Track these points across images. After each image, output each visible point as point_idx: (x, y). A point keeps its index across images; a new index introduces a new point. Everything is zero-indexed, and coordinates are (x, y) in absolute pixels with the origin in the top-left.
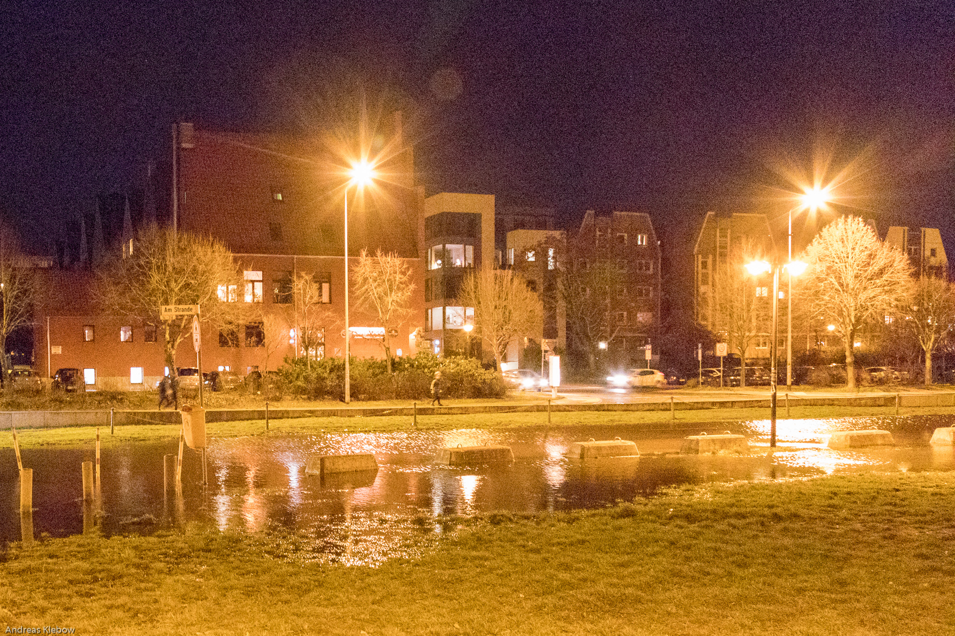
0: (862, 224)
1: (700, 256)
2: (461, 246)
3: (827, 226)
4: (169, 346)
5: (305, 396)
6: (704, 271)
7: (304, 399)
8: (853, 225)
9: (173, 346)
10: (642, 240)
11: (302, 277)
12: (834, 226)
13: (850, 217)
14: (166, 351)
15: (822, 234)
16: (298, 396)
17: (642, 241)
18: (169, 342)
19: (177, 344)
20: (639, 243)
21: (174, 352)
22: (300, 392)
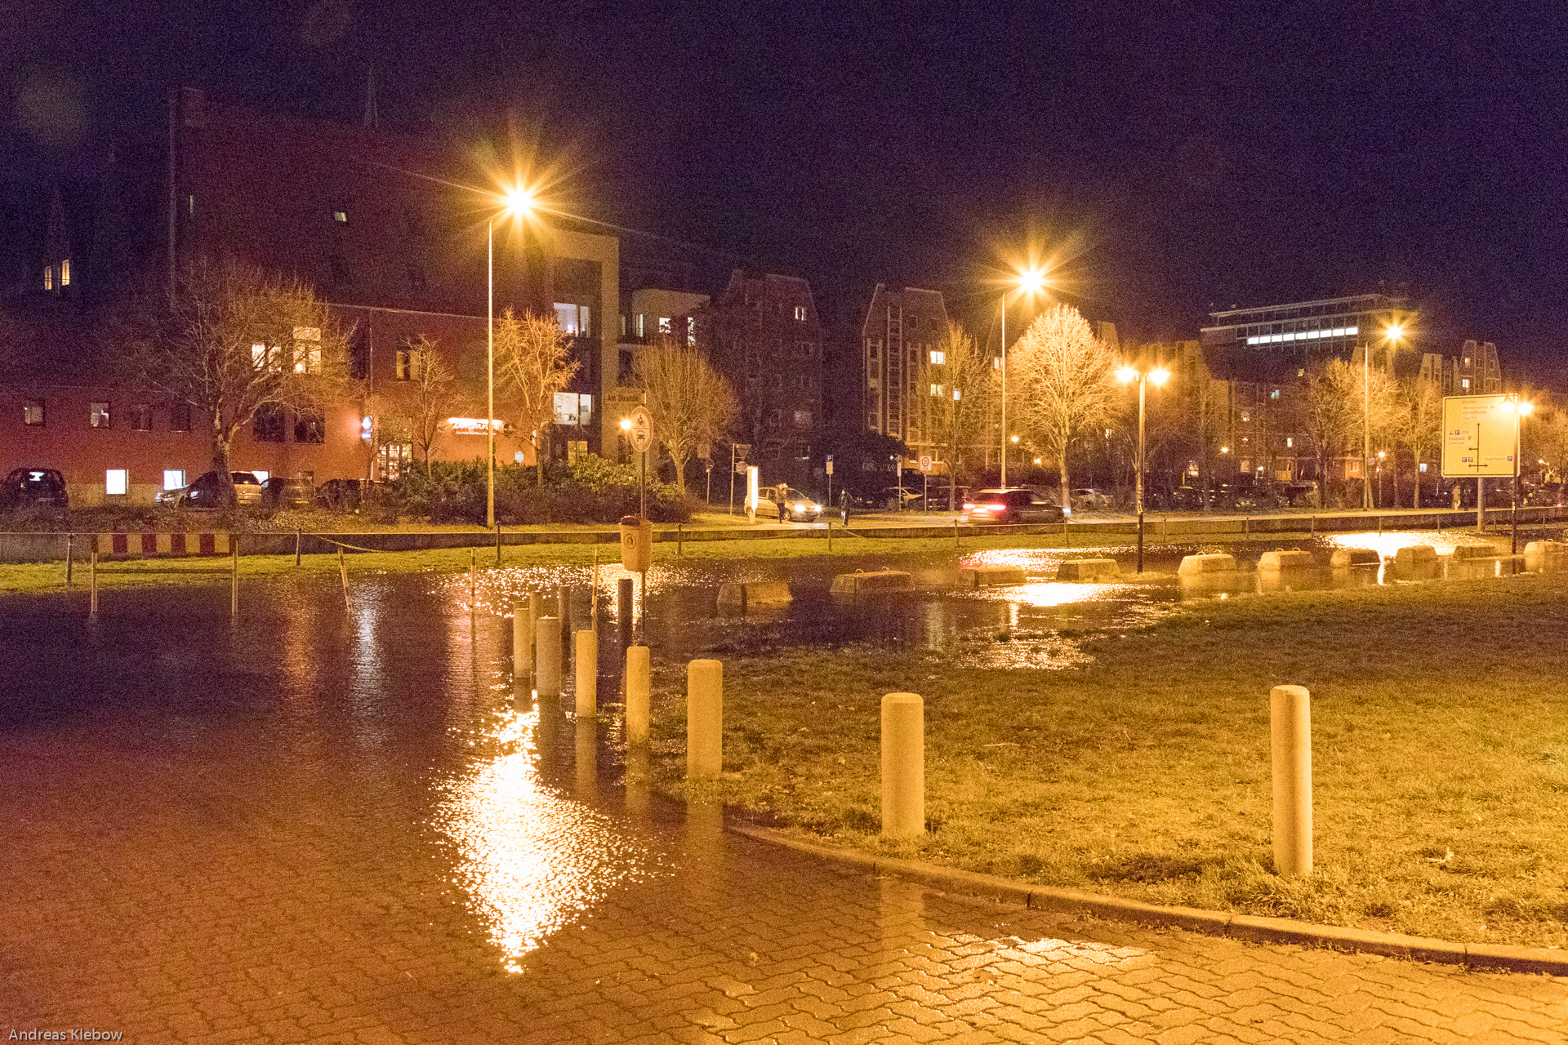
0: (1078, 317)
1: (869, 340)
2: (573, 307)
3: (1041, 316)
4: (220, 437)
5: (428, 518)
6: (874, 360)
7: (429, 522)
8: (1069, 317)
9: (226, 438)
10: (799, 314)
11: (419, 342)
12: (1048, 317)
13: (1066, 306)
14: (215, 444)
15: (1035, 324)
16: (420, 518)
17: (800, 316)
18: (220, 432)
19: (232, 434)
20: (797, 317)
21: (227, 447)
22: (418, 511)
